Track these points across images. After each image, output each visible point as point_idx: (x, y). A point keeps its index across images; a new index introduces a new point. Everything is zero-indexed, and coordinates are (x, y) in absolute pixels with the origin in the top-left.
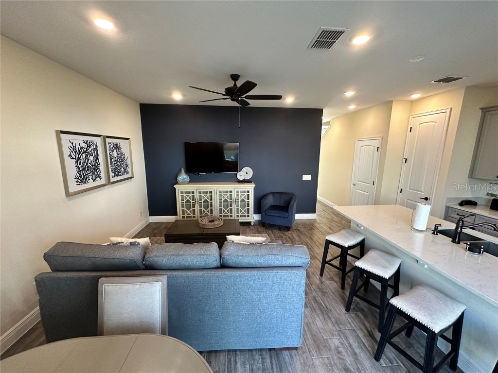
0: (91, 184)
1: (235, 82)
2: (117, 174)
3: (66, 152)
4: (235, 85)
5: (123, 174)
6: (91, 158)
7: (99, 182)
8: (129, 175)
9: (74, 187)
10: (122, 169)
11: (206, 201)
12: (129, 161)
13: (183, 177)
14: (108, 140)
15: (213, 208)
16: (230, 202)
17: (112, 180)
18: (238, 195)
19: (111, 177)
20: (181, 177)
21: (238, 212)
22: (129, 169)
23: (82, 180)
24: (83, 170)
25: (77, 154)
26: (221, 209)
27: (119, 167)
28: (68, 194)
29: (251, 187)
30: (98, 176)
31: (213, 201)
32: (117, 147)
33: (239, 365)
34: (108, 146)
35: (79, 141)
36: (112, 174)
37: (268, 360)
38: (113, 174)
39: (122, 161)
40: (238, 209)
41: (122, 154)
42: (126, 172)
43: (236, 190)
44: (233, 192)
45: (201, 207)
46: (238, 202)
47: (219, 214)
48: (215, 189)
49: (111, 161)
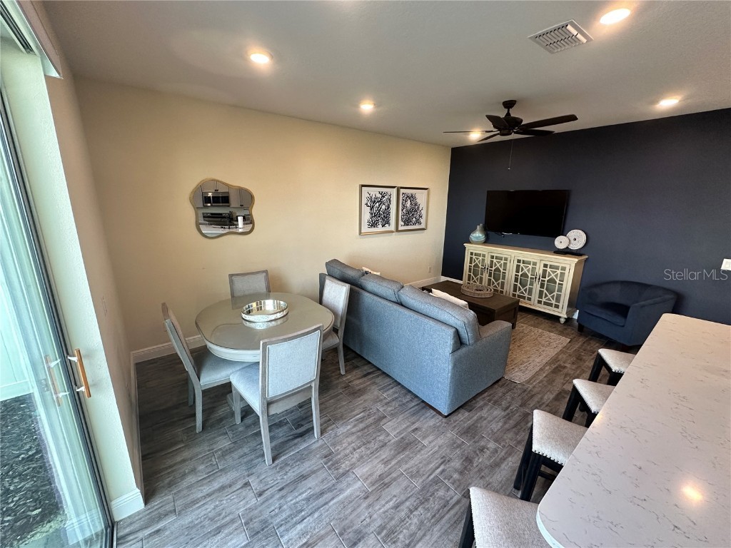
0: (380, 228)
1: (508, 111)
2: (407, 222)
3: (364, 201)
4: (508, 114)
5: (414, 224)
6: (384, 207)
7: (387, 228)
8: (423, 226)
9: (365, 229)
10: (414, 219)
11: (497, 270)
12: (424, 212)
13: (478, 235)
14: (402, 191)
15: (506, 281)
16: (531, 278)
17: (400, 228)
18: (545, 272)
19: (400, 225)
20: (474, 235)
21: (540, 296)
22: (422, 220)
23: (373, 225)
24: (375, 216)
25: (373, 202)
26: (515, 286)
27: (411, 217)
28: (360, 233)
29: (570, 263)
30: (388, 222)
31: (507, 272)
32: (412, 197)
33: (391, 390)
34: (401, 196)
35: (375, 192)
36: (401, 223)
37: (413, 404)
38: (403, 223)
39: (416, 211)
40: (541, 293)
41: (416, 205)
42: (418, 222)
43: (543, 262)
44: (538, 265)
45: (490, 275)
46: (544, 281)
47: (512, 292)
48: (513, 256)
49: (402, 210)
